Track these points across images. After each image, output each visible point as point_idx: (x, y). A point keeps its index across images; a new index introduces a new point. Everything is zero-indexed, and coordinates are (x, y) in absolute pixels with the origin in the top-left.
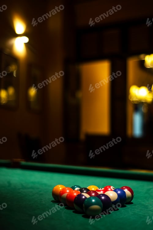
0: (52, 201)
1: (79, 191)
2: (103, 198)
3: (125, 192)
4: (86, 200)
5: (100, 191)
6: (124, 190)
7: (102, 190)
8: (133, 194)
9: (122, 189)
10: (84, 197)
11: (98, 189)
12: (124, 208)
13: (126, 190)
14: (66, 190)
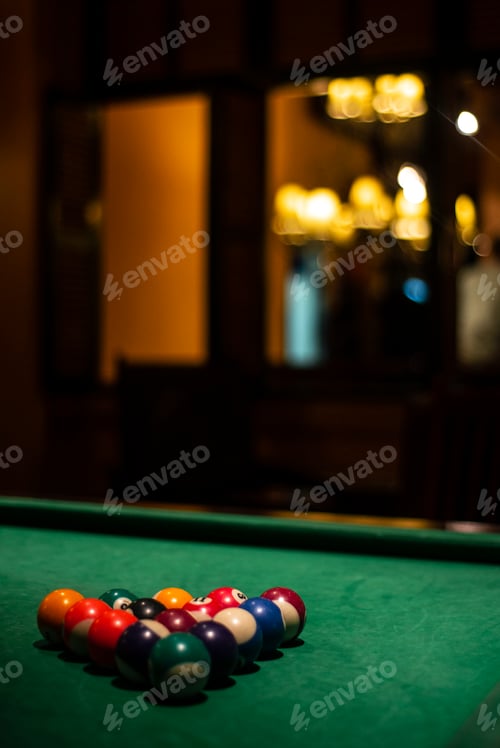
0: (38, 645)
1: (129, 611)
2: (210, 634)
3: (277, 610)
4: (158, 646)
5: (197, 608)
6: (275, 602)
7: (207, 606)
8: (304, 614)
9: (268, 597)
10: (148, 634)
11: (192, 602)
12: (276, 662)
13: (281, 602)
14: (86, 609)
